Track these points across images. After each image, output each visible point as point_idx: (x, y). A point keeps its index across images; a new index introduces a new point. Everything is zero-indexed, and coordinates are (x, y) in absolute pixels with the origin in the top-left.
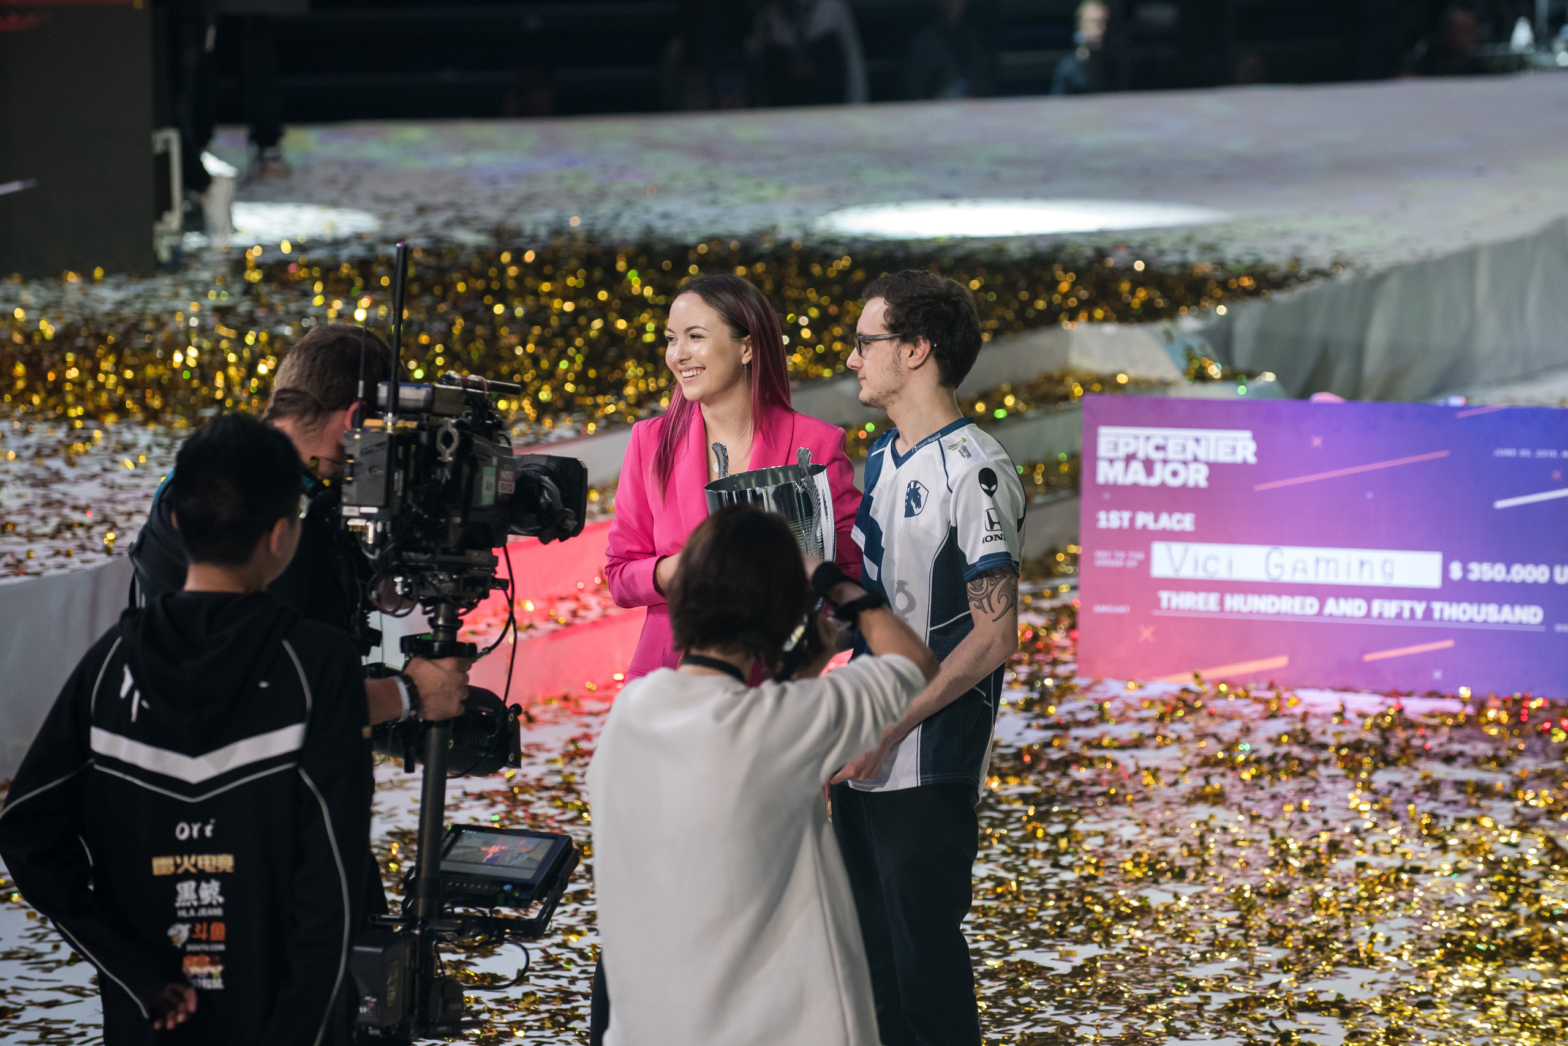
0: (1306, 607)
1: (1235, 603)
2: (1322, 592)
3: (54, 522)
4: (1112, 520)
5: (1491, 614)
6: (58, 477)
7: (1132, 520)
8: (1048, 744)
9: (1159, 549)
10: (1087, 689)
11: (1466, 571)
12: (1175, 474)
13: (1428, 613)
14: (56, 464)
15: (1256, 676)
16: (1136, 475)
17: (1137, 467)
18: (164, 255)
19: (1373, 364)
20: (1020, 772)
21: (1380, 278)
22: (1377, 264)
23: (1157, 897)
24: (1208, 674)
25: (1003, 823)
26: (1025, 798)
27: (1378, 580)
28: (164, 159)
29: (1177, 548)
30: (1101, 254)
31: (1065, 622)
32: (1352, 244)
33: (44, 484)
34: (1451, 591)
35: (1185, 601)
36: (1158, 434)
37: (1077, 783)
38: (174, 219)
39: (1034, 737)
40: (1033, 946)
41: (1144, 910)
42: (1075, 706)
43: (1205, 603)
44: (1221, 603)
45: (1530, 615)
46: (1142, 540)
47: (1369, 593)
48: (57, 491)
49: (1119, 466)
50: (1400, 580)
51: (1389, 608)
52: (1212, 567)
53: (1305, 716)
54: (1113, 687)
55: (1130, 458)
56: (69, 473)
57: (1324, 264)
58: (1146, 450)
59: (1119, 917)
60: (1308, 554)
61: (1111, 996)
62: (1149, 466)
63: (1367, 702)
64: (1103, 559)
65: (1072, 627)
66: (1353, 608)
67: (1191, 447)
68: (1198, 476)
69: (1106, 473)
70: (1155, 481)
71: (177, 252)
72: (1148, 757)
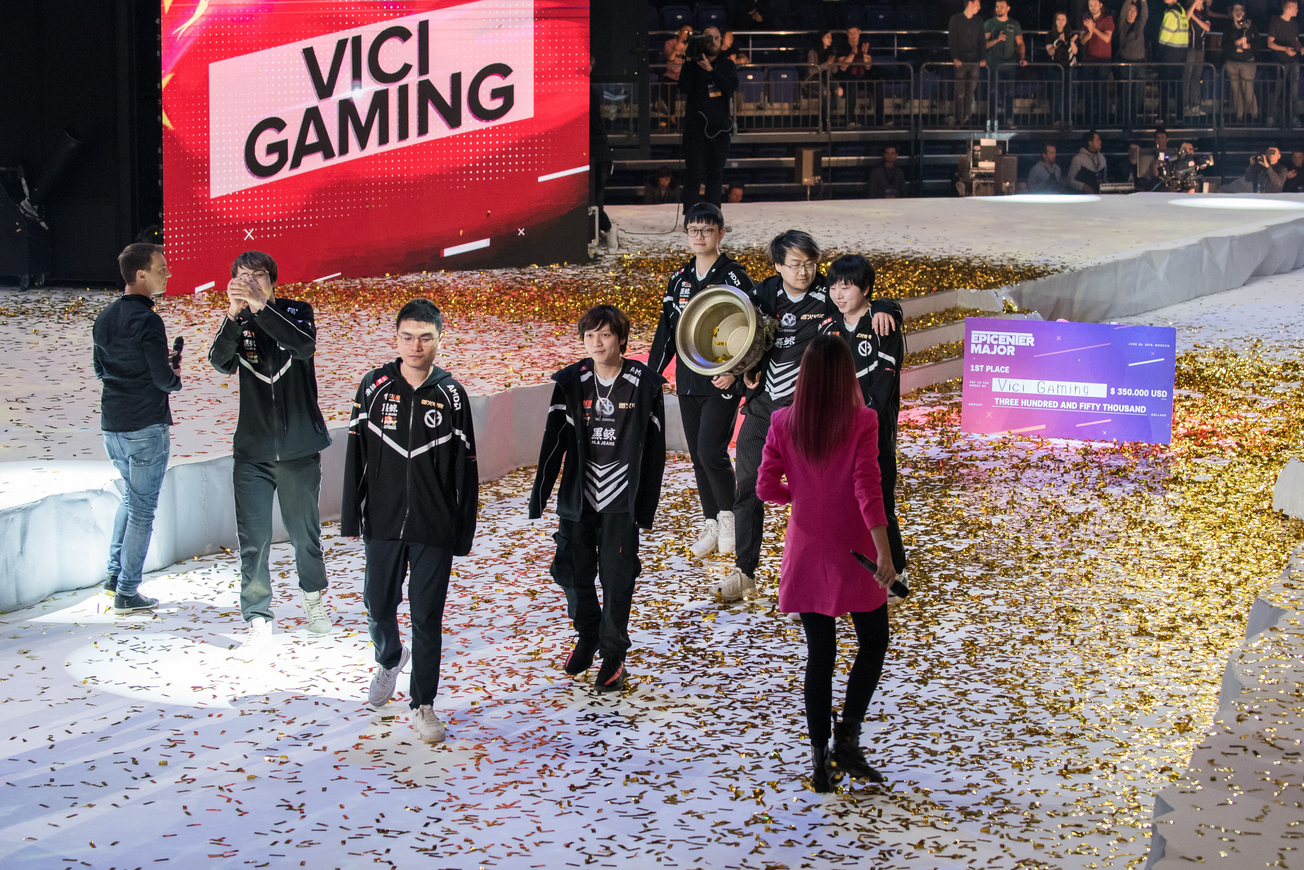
0: (1052, 405)
1: (1025, 402)
2: (1060, 399)
3: (552, 362)
4: (977, 368)
5: (1126, 408)
6: (554, 345)
7: (984, 369)
8: (950, 459)
9: (995, 380)
10: (965, 437)
11: (1116, 391)
12: (1002, 350)
13: (1102, 408)
14: (552, 339)
15: (1033, 433)
16: (986, 350)
17: (986, 346)
18: (592, 256)
19: (1076, 309)
20: (939, 469)
21: (1081, 272)
22: (1078, 267)
23: (995, 521)
24: (1013, 431)
25: (932, 490)
26: (941, 480)
27: (1082, 394)
28: (594, 216)
29: (1002, 380)
30: (969, 261)
31: (955, 410)
32: (1068, 259)
33: (548, 347)
34: (1110, 399)
35: (1006, 402)
36: (995, 334)
37: (961, 475)
38: (595, 242)
39: (944, 456)
40: (945, 539)
41: (989, 526)
42: (962, 443)
43: (1013, 402)
44: (1020, 403)
45: (1141, 409)
46: (989, 376)
47: (1078, 400)
48: (552, 350)
49: (980, 346)
50: (1091, 394)
51: (1087, 406)
52: (1016, 388)
53: (1052, 449)
54: (976, 436)
55: (984, 343)
56: (556, 342)
57: (1058, 267)
58: (990, 340)
59: (980, 529)
60: (1055, 383)
61: (976, 559)
62: (991, 347)
63: (1076, 444)
64: (972, 384)
65: (959, 412)
66: (1071, 406)
67: (1009, 339)
68: (1011, 351)
69: (974, 349)
70: (994, 353)
71: (596, 255)
72: (991, 464)
